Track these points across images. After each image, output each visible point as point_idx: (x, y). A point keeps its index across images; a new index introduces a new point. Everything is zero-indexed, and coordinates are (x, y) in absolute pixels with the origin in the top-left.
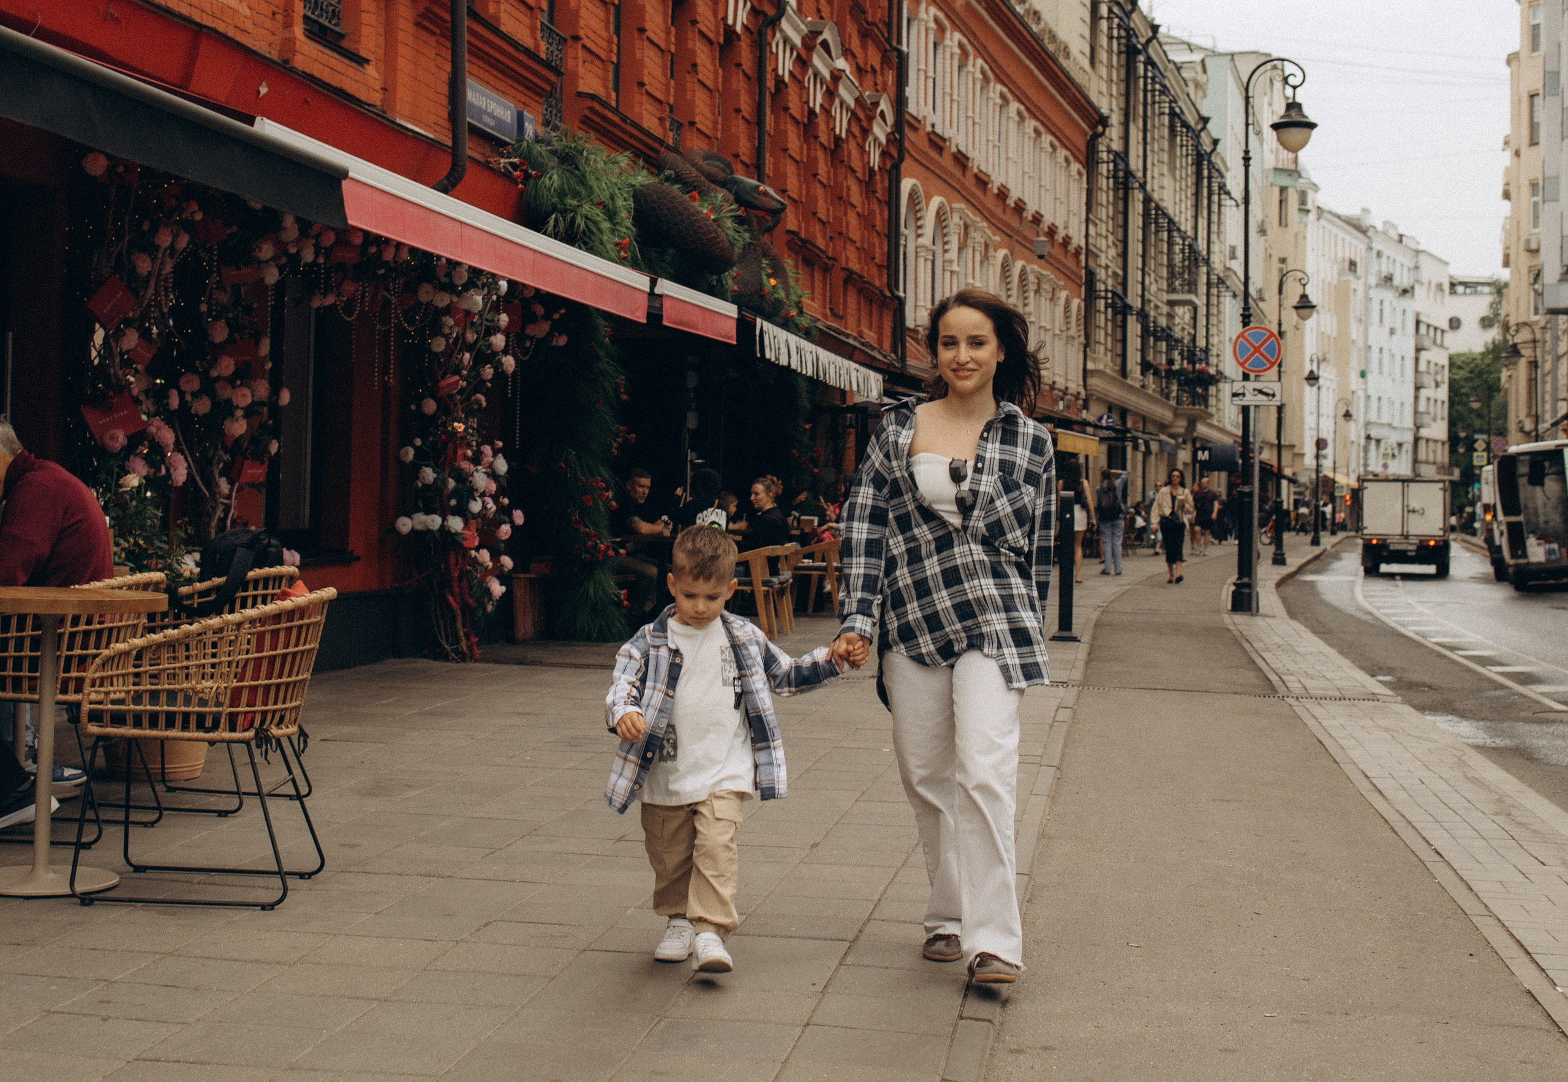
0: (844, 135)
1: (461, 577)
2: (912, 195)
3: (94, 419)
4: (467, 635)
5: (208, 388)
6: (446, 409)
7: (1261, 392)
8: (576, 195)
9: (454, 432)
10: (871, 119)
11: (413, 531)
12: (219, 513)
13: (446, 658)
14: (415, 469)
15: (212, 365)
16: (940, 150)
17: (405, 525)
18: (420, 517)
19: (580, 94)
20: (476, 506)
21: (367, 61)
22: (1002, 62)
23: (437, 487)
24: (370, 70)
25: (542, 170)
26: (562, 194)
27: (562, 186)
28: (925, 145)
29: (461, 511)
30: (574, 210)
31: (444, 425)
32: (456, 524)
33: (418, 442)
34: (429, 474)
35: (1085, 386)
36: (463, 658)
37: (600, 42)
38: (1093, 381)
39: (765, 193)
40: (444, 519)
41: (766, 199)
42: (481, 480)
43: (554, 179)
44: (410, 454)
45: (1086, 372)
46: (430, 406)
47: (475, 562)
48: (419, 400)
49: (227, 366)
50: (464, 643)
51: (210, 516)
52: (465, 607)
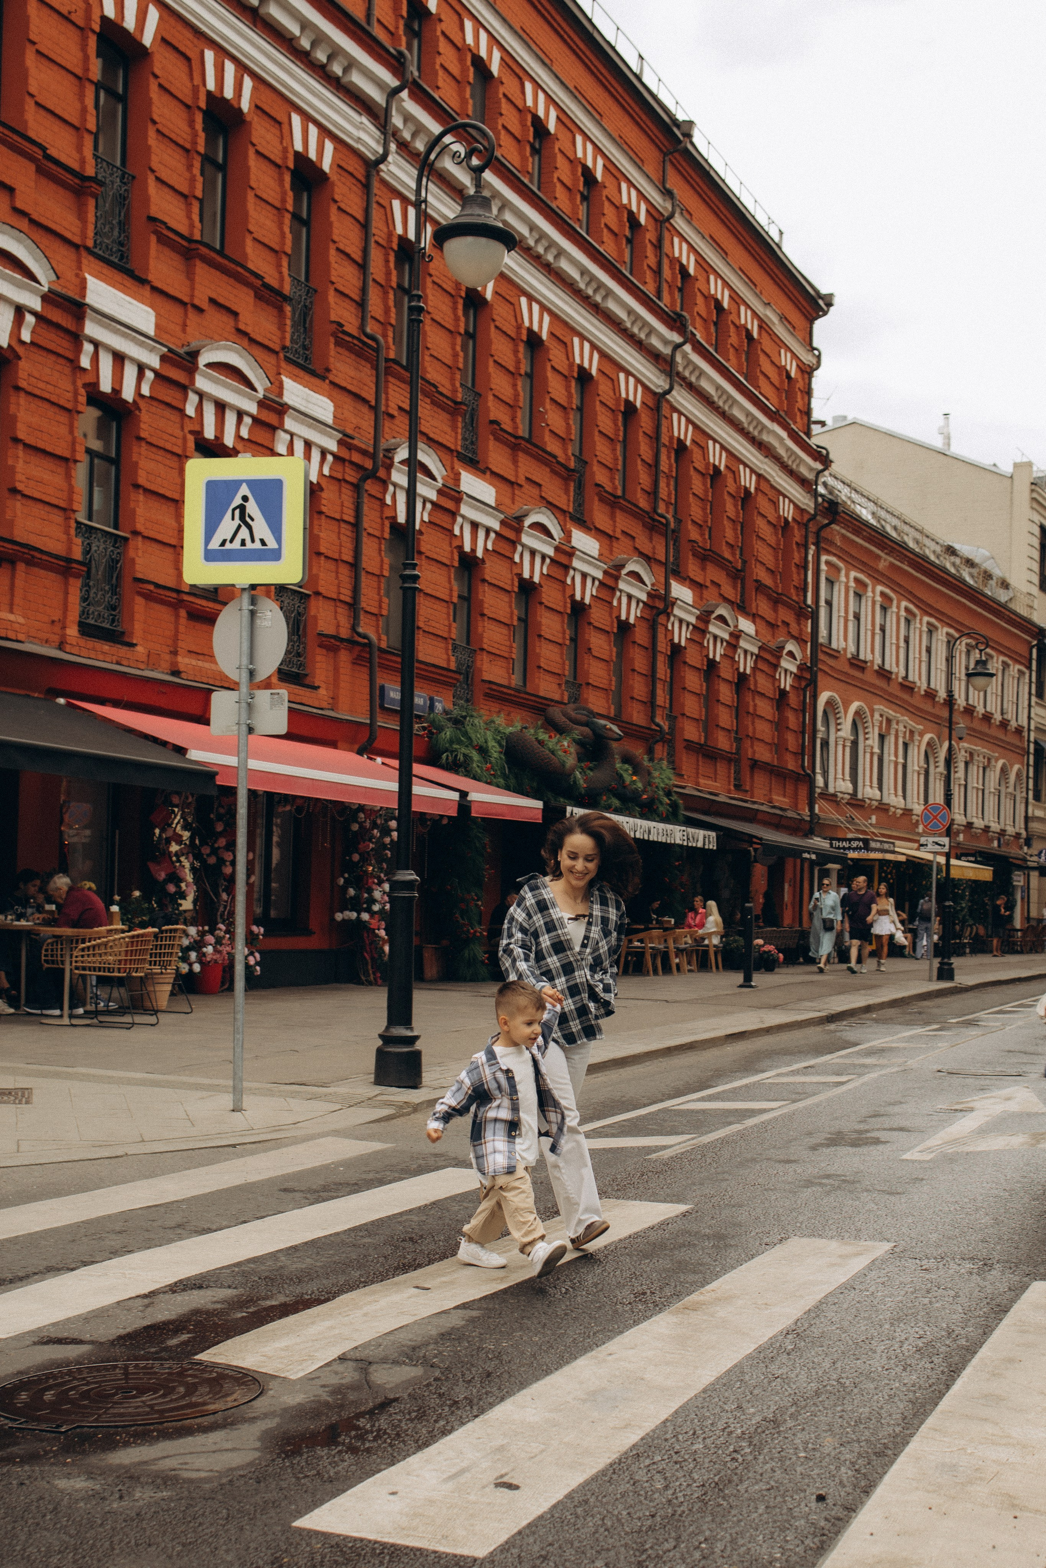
0: (748, 671)
1: (371, 944)
2: (830, 703)
3: (152, 867)
4: (374, 973)
5: (214, 851)
6: (365, 858)
7: (937, 844)
8: (460, 742)
9: (366, 871)
10: (779, 657)
11: (343, 920)
12: (221, 909)
13: (363, 984)
14: (344, 889)
15: (215, 842)
16: (862, 669)
17: (339, 916)
18: (347, 913)
19: (483, 681)
20: (376, 908)
21: (319, 687)
22: (930, 601)
23: (356, 898)
24: (322, 692)
25: (440, 729)
26: (451, 742)
27: (451, 738)
28: (847, 668)
29: (369, 910)
30: (456, 750)
31: (362, 867)
32: (365, 916)
33: (346, 875)
34: (352, 892)
35: (1026, 829)
36: (370, 983)
37: (503, 648)
38: (1034, 825)
39: (610, 729)
40: (359, 914)
41: (610, 733)
42: (377, 894)
43: (448, 733)
44: (341, 881)
45: (1027, 819)
46: (356, 857)
47: (377, 936)
48: (350, 855)
49: (222, 842)
50: (372, 977)
51: (218, 910)
52: (372, 958)
